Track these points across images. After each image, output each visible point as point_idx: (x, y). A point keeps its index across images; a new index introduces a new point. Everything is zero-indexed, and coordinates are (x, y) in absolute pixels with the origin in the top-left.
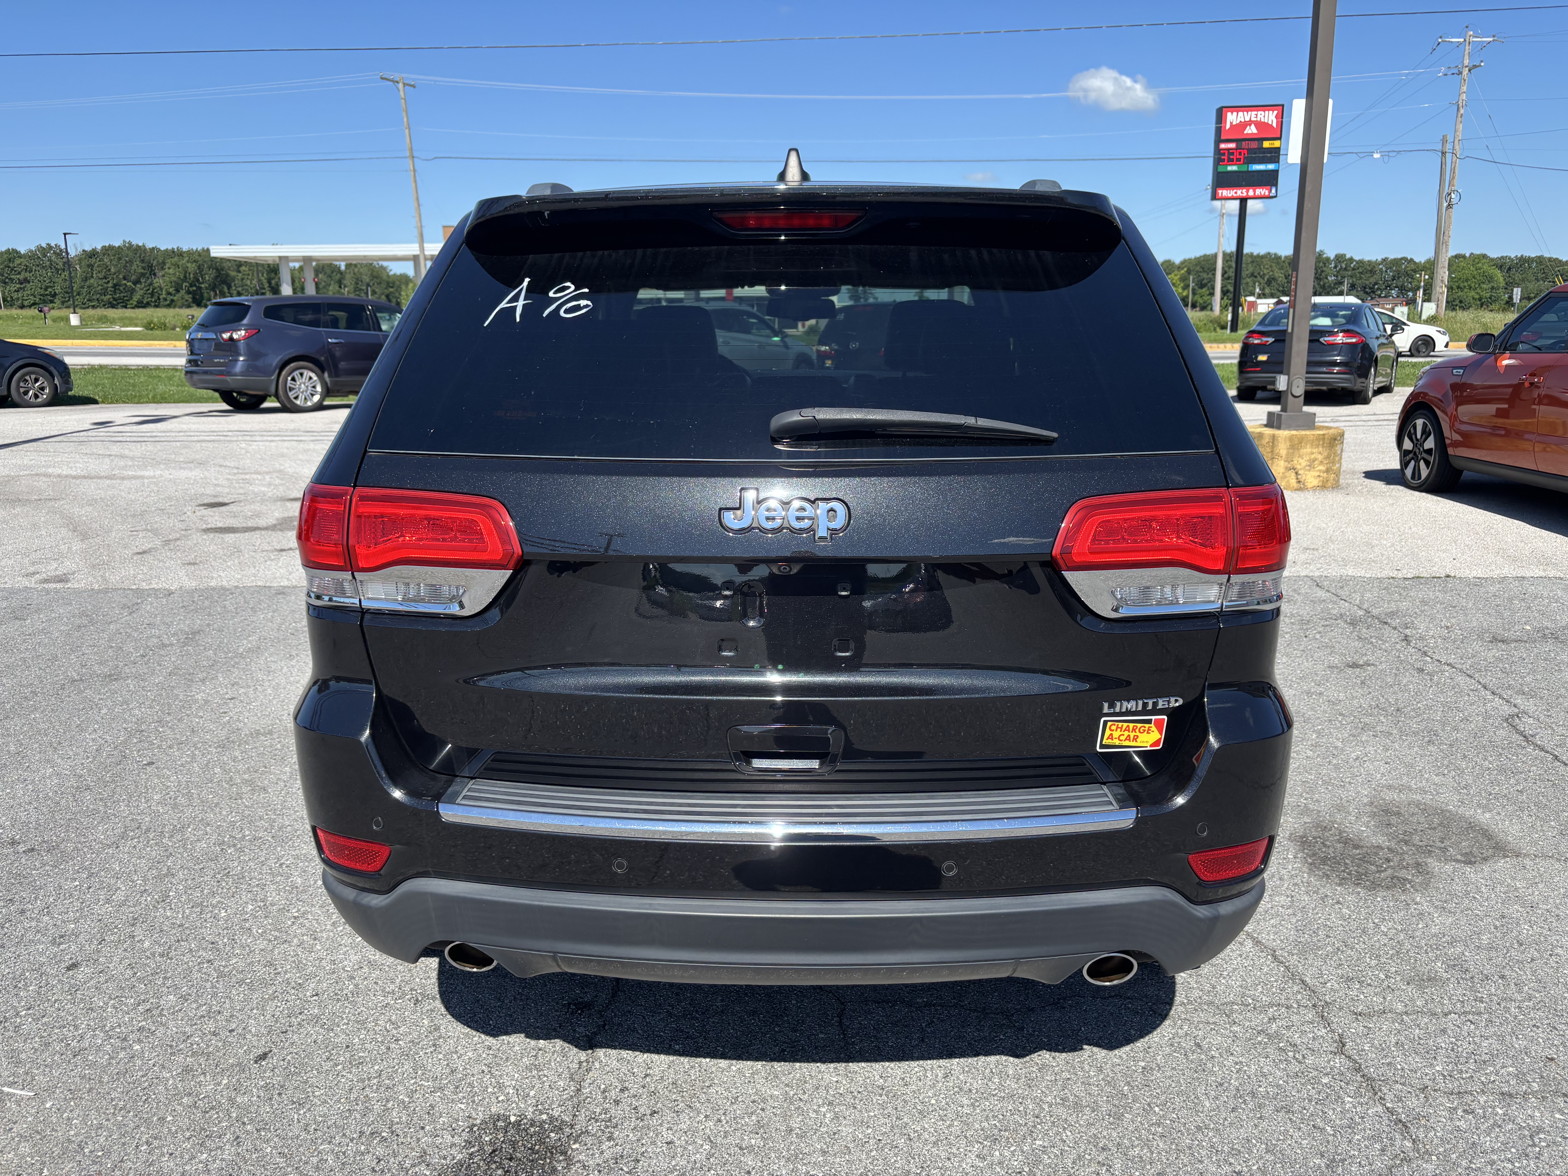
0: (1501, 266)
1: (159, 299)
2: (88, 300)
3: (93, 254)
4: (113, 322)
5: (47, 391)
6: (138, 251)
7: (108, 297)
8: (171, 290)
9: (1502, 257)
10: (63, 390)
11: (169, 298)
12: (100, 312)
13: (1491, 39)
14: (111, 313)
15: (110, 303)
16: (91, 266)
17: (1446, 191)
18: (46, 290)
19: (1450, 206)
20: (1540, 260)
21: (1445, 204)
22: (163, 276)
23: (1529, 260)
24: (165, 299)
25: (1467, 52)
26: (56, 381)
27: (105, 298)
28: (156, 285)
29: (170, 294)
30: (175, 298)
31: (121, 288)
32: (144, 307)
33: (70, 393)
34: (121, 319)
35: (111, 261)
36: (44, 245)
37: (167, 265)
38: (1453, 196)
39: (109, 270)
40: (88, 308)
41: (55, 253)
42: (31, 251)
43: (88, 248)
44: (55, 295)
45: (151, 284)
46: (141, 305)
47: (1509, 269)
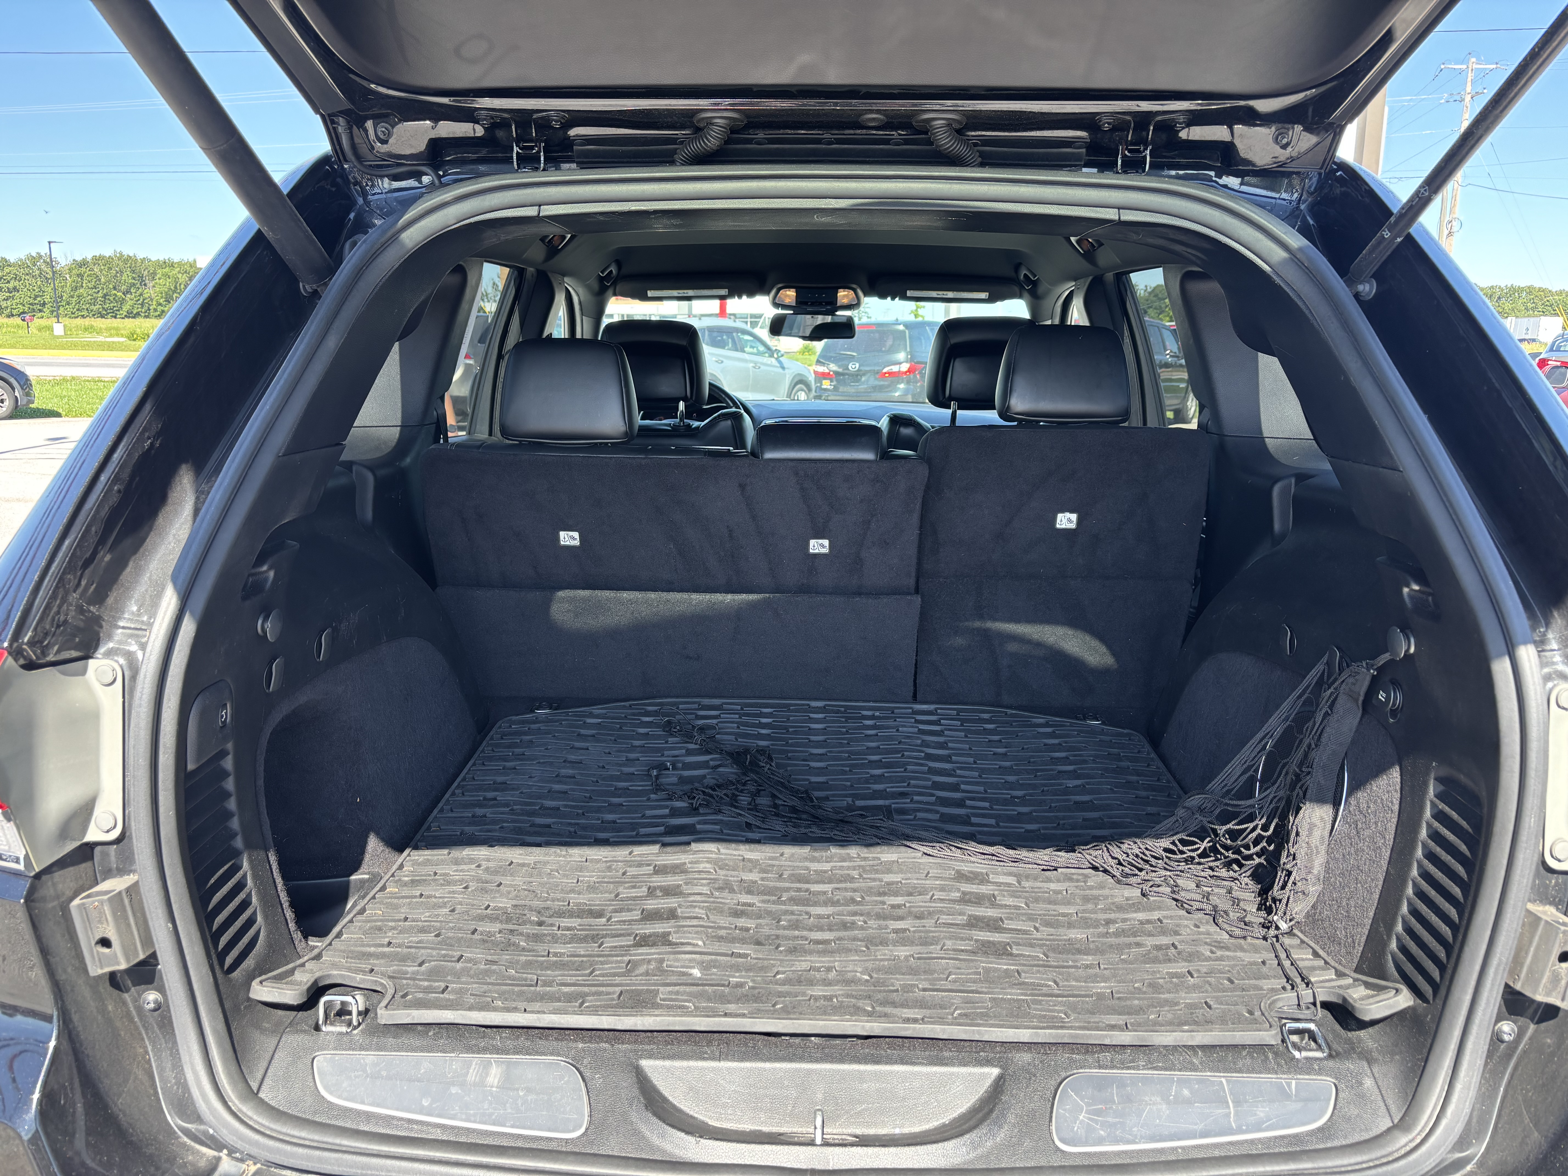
0: (1491, 296)
1: (149, 310)
2: (78, 310)
3: (83, 264)
4: (99, 332)
5: (6, 403)
6: (128, 261)
7: (98, 306)
8: (161, 301)
9: (1492, 287)
10: (24, 402)
11: (160, 308)
12: (87, 322)
13: (1494, 66)
14: (99, 323)
15: (100, 313)
16: (80, 276)
17: (1447, 219)
18: (35, 299)
19: (1450, 234)
20: (1530, 290)
21: (1446, 232)
22: (154, 286)
23: (1520, 290)
24: (155, 310)
25: (1469, 79)
26: (17, 394)
27: (95, 308)
28: (146, 296)
29: (160, 304)
30: (166, 309)
31: (111, 298)
32: (134, 317)
33: (32, 406)
34: (108, 329)
35: (101, 271)
36: (34, 255)
37: (158, 276)
38: (1454, 223)
39: (100, 280)
40: (77, 317)
41: (45, 262)
42: (21, 260)
43: (79, 258)
44: (44, 304)
45: (141, 295)
46: (131, 315)
47: (1499, 298)
